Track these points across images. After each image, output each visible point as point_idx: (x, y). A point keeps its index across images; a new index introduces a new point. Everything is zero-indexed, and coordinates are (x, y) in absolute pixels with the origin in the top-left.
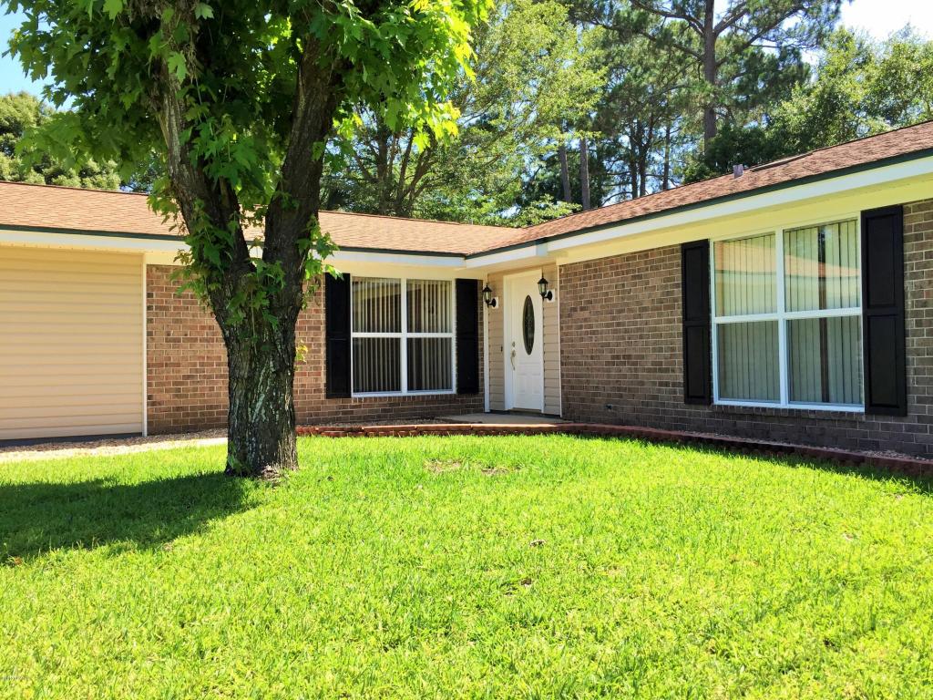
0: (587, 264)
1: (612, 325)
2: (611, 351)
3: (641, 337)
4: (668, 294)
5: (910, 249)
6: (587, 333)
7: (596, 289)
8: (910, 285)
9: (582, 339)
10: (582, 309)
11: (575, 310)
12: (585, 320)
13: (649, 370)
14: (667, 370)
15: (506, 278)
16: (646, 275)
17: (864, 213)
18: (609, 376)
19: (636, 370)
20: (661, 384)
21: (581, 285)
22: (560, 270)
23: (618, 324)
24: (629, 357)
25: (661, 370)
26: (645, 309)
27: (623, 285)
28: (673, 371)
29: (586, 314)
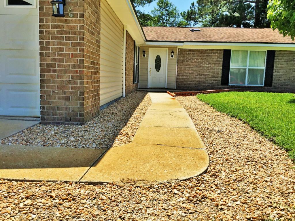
0: (190, 50)
1: (198, 66)
2: (197, 73)
3: (208, 70)
4: (218, 60)
5: (275, 58)
6: (188, 67)
7: (193, 56)
8: (275, 65)
9: (186, 69)
10: (187, 61)
11: (184, 61)
12: (188, 64)
13: (210, 78)
14: (216, 78)
15: (149, 48)
16: (211, 55)
17: (268, 51)
18: (196, 79)
19: (206, 77)
20: (214, 81)
21: (187, 55)
22: (178, 50)
23: (201, 66)
24: (204, 74)
25: (214, 78)
26: (211, 63)
27: (203, 57)
28: (218, 78)
29: (189, 63)
